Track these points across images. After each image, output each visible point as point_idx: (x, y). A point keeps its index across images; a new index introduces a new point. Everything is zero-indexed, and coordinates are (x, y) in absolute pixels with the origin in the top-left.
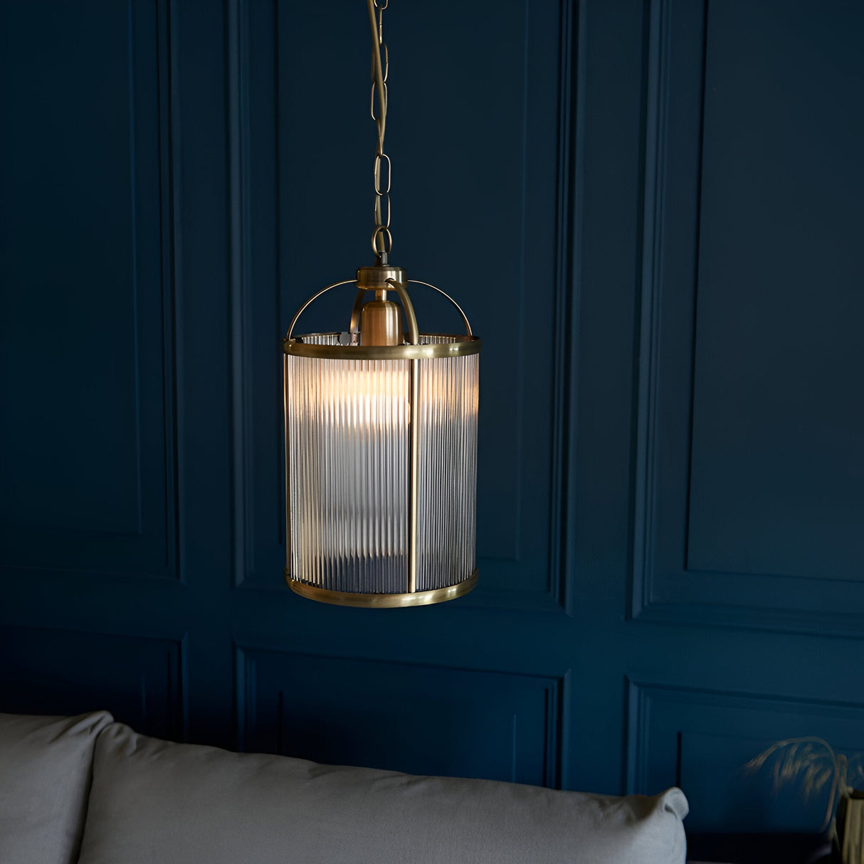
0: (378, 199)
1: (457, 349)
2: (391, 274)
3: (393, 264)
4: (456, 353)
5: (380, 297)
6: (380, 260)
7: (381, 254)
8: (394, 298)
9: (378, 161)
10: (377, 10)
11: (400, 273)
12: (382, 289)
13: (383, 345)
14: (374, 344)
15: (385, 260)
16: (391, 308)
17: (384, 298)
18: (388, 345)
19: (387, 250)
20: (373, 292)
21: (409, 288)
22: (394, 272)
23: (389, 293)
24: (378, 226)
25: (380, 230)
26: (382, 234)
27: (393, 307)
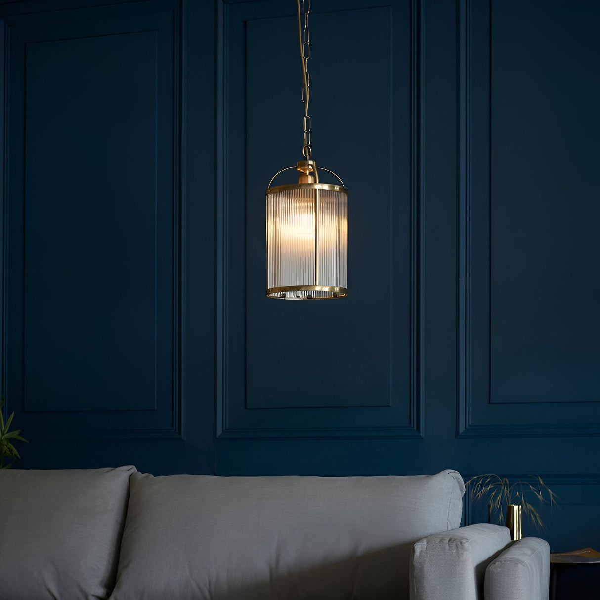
0: (305, 134)
2: (311, 162)
3: (311, 159)
5: (306, 174)
6: (306, 158)
7: (307, 156)
8: (312, 174)
9: (305, 118)
10: (305, 59)
11: (315, 162)
12: (307, 169)
13: (306, 183)
14: (303, 183)
15: (308, 158)
17: (308, 174)
18: (309, 183)
19: (309, 154)
21: (319, 170)
23: (310, 170)
26: (307, 148)
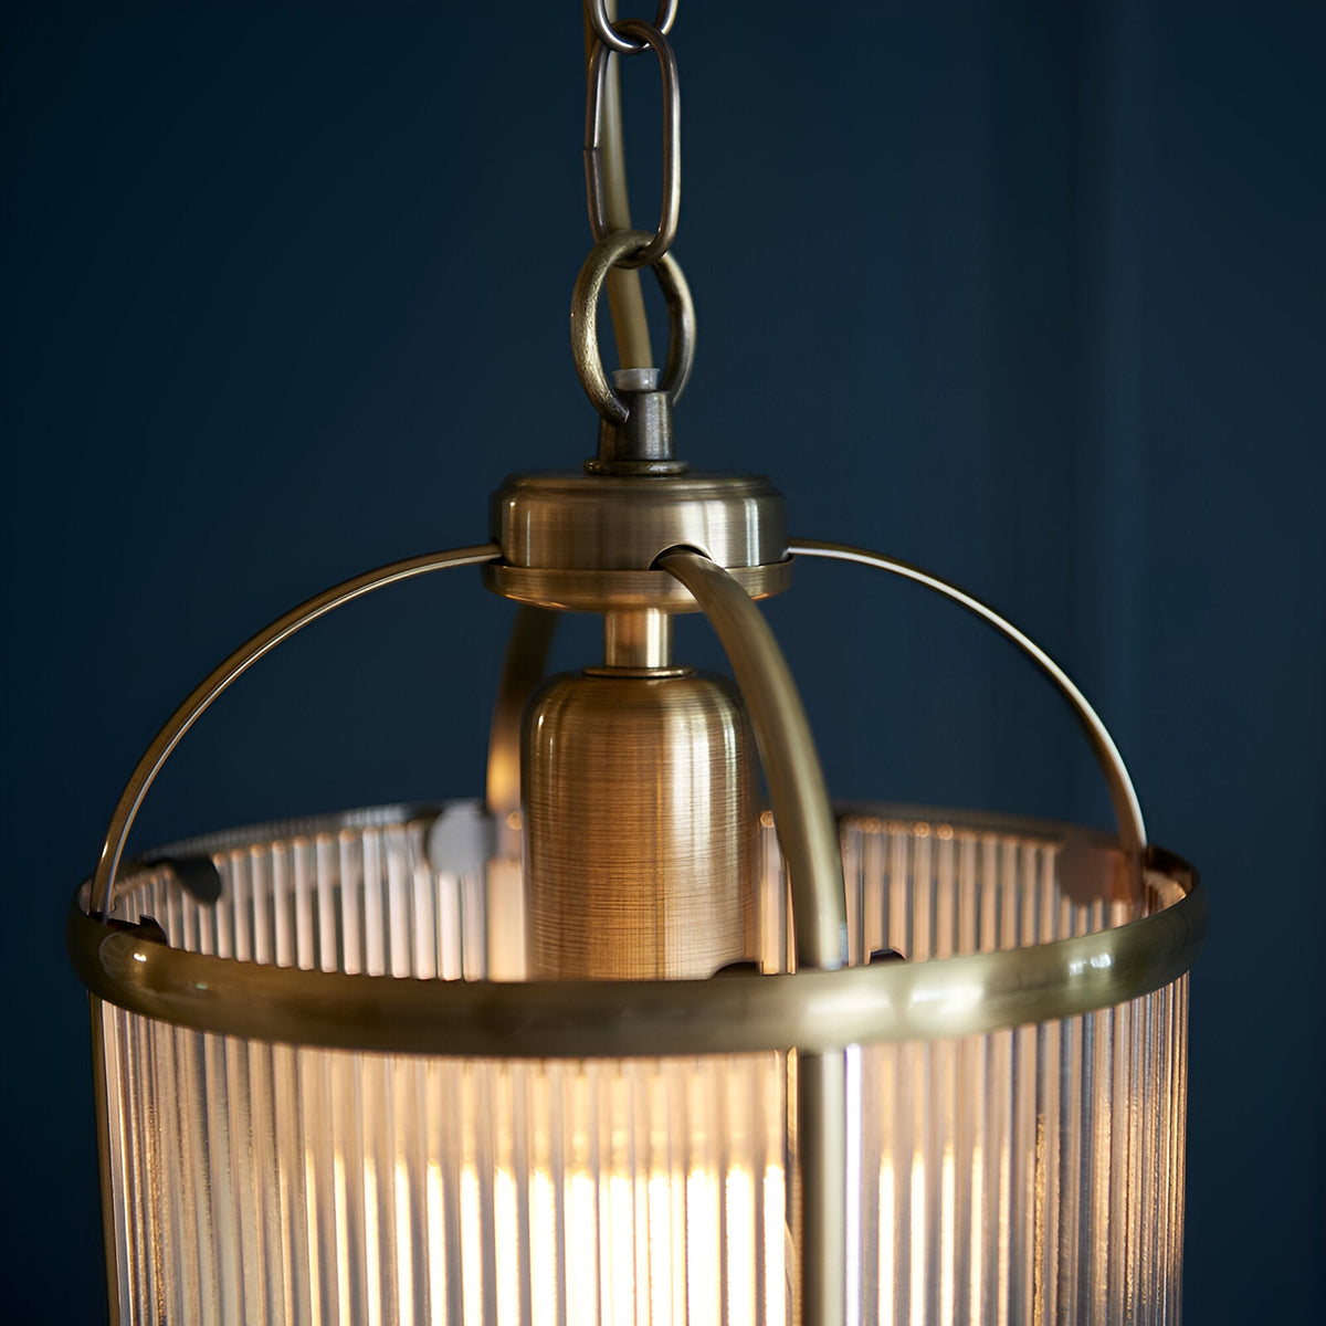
0: (608, 74)
1: (1105, 961)
2: (699, 524)
4: (1104, 983)
6: (628, 433)
7: (632, 397)
11: (752, 511)
12: (643, 608)
15: (655, 436)
16: (700, 719)
17: (655, 655)
20: (593, 621)
22: (718, 512)
23: (682, 628)
24: (609, 234)
25: (631, 259)
26: (631, 279)
27: (710, 708)
